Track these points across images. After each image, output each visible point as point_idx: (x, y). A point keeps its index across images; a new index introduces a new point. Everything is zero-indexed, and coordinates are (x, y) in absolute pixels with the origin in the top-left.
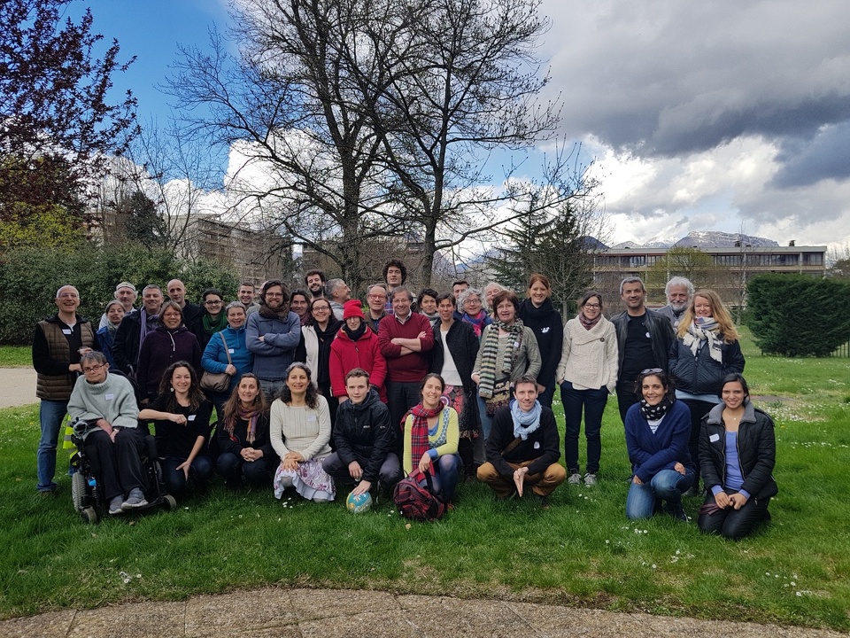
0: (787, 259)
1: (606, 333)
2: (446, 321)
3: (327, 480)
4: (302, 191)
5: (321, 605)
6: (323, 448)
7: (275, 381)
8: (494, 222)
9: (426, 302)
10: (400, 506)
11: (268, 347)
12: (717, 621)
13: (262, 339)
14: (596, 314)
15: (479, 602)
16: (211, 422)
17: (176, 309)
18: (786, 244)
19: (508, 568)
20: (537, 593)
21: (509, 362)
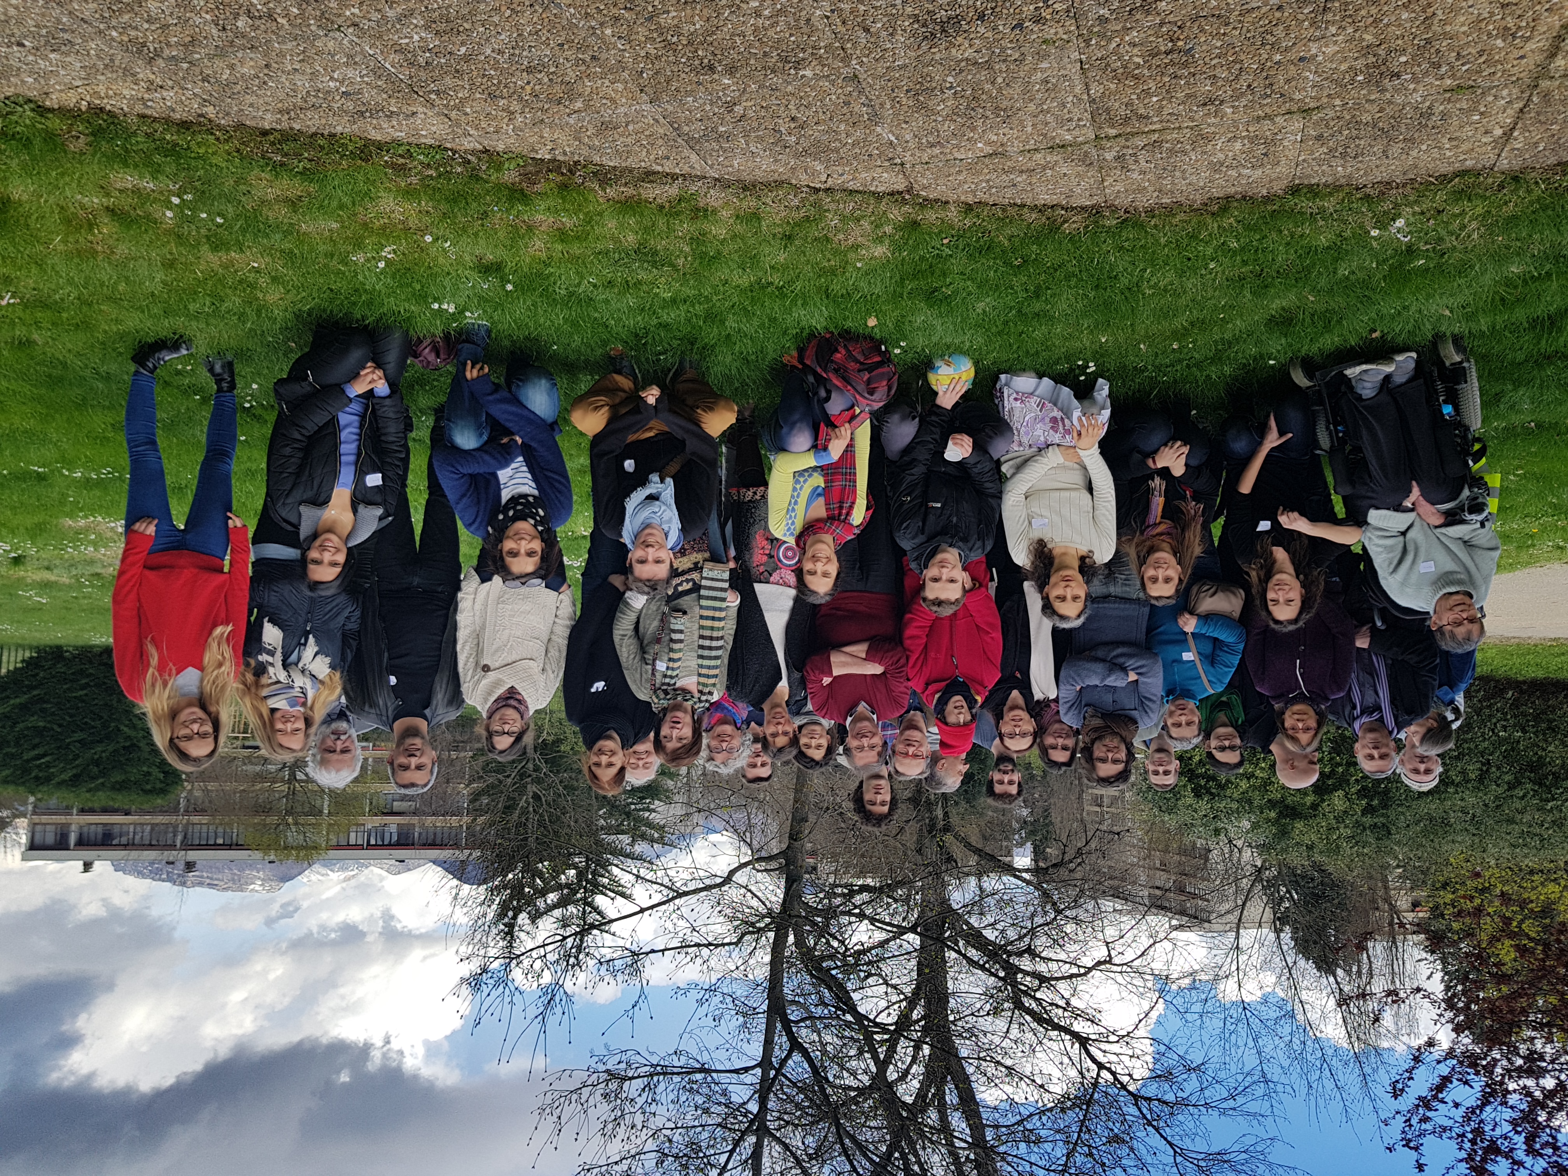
0: (100, 836)
1: (479, 681)
2: (780, 706)
3: (1011, 410)
5: (1049, 172)
6: (1019, 468)
7: (1106, 598)
9: (818, 747)
10: (886, 359)
11: (1121, 660)
13: (1132, 677)
14: (497, 716)
15: (759, 175)
18: (97, 865)
19: (697, 240)
20: (652, 192)
21: (674, 631)
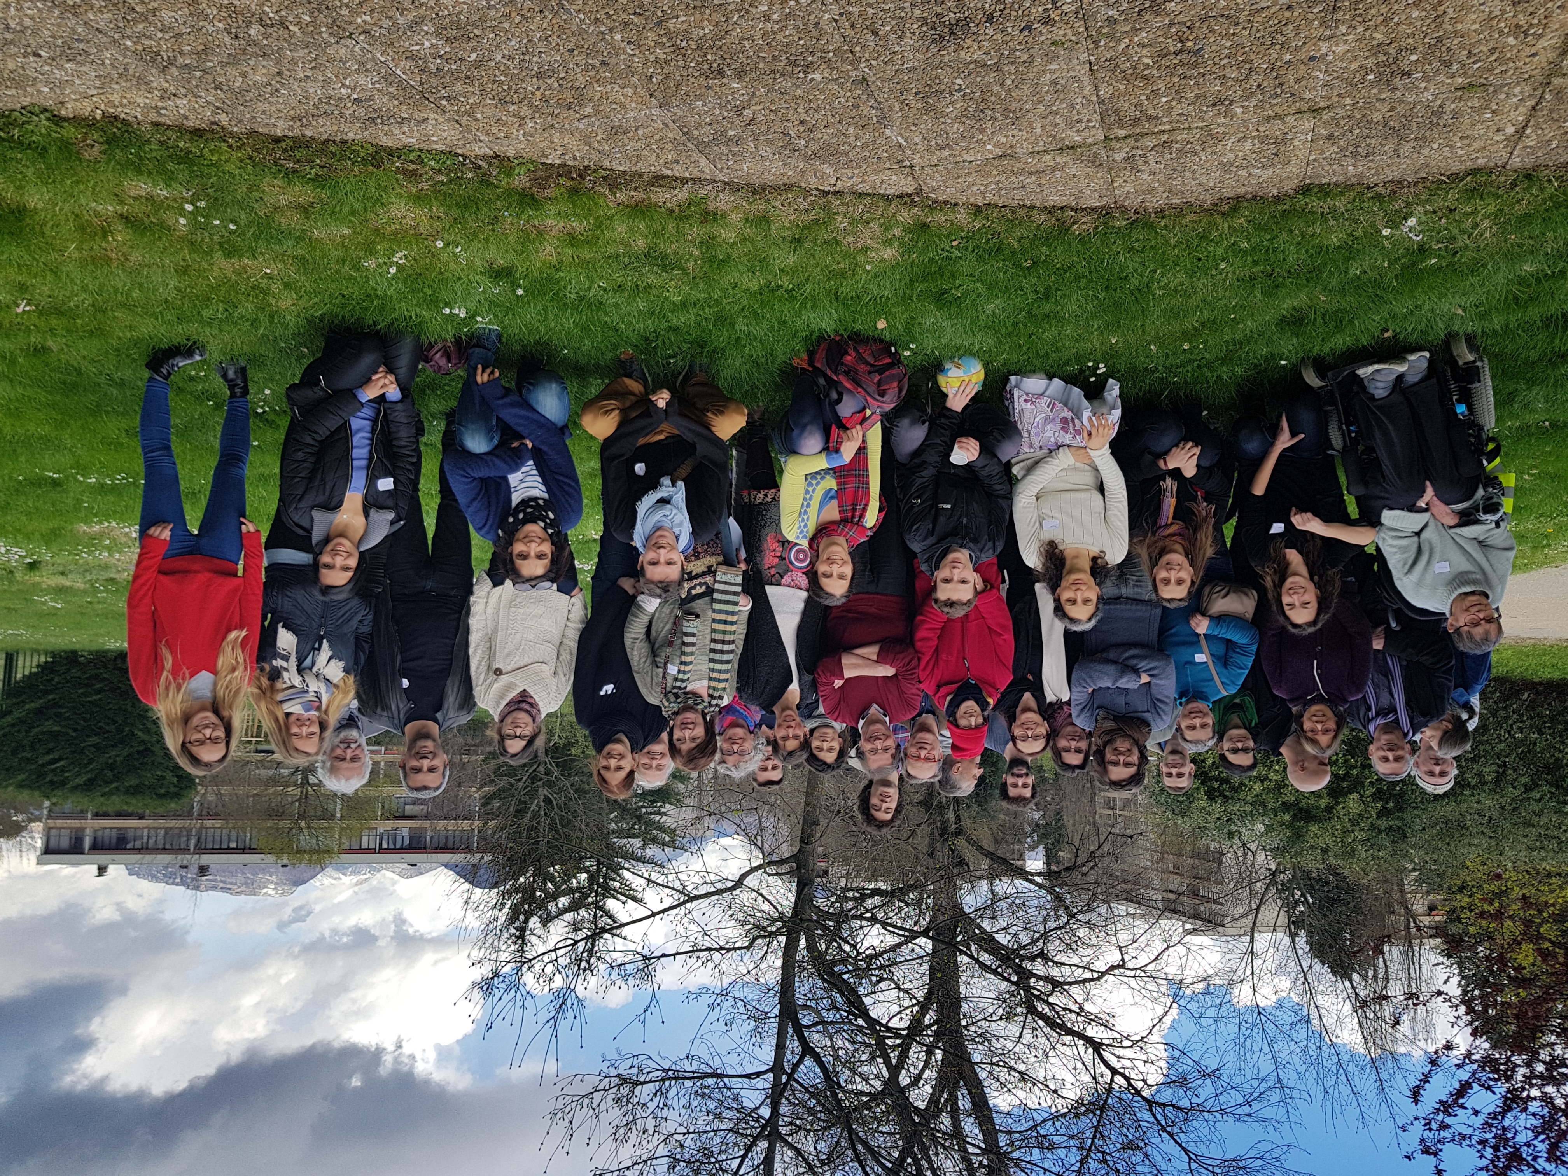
0: (114, 841)
1: (491, 685)
2: (791, 709)
3: (1021, 412)
4: (1039, 978)
5: (1058, 174)
6: (1030, 470)
7: (1118, 599)
8: (682, 911)
9: (830, 750)
10: (897, 360)
11: (1133, 662)
12: (338, 139)
13: (1145, 678)
14: (509, 720)
15: (769, 179)
16: (1234, 521)
17: (1314, 742)
18: (111, 869)
19: (707, 244)
20: (661, 196)
21: (687, 634)
